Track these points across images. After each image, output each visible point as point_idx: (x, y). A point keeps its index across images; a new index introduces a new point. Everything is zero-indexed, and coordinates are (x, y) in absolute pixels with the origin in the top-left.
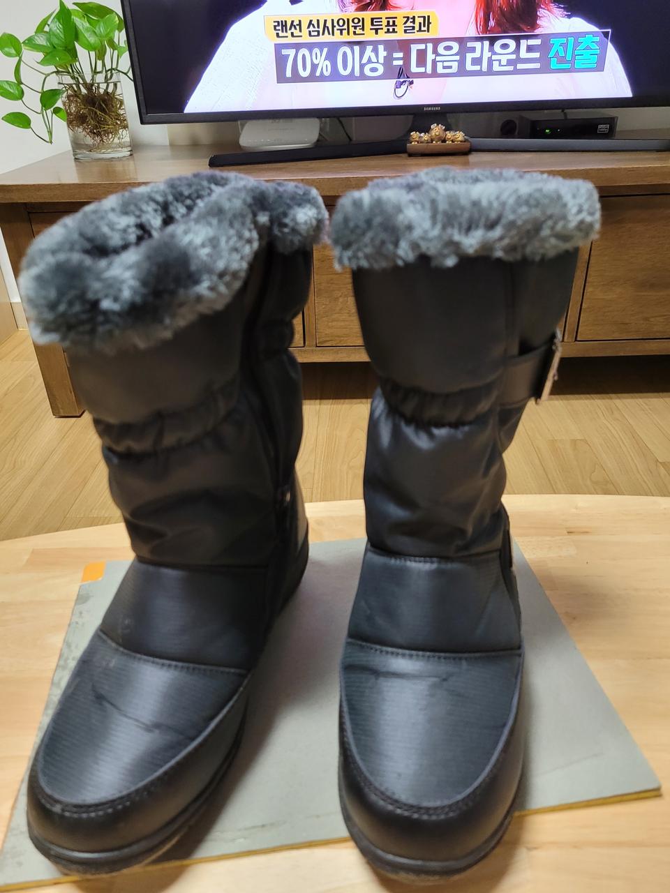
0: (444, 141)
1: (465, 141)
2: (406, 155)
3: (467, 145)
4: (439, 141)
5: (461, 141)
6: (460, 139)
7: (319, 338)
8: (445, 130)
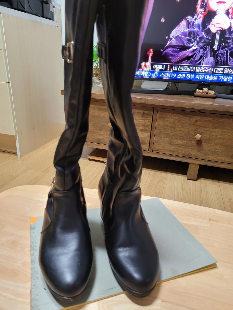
0: (207, 93)
1: (215, 94)
2: (194, 96)
3: (215, 95)
4: (205, 93)
5: (213, 94)
6: (213, 93)
7: (154, 149)
8: (208, 90)
